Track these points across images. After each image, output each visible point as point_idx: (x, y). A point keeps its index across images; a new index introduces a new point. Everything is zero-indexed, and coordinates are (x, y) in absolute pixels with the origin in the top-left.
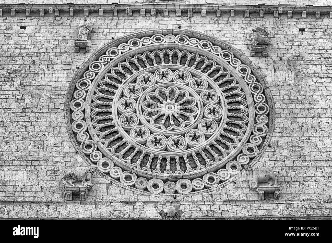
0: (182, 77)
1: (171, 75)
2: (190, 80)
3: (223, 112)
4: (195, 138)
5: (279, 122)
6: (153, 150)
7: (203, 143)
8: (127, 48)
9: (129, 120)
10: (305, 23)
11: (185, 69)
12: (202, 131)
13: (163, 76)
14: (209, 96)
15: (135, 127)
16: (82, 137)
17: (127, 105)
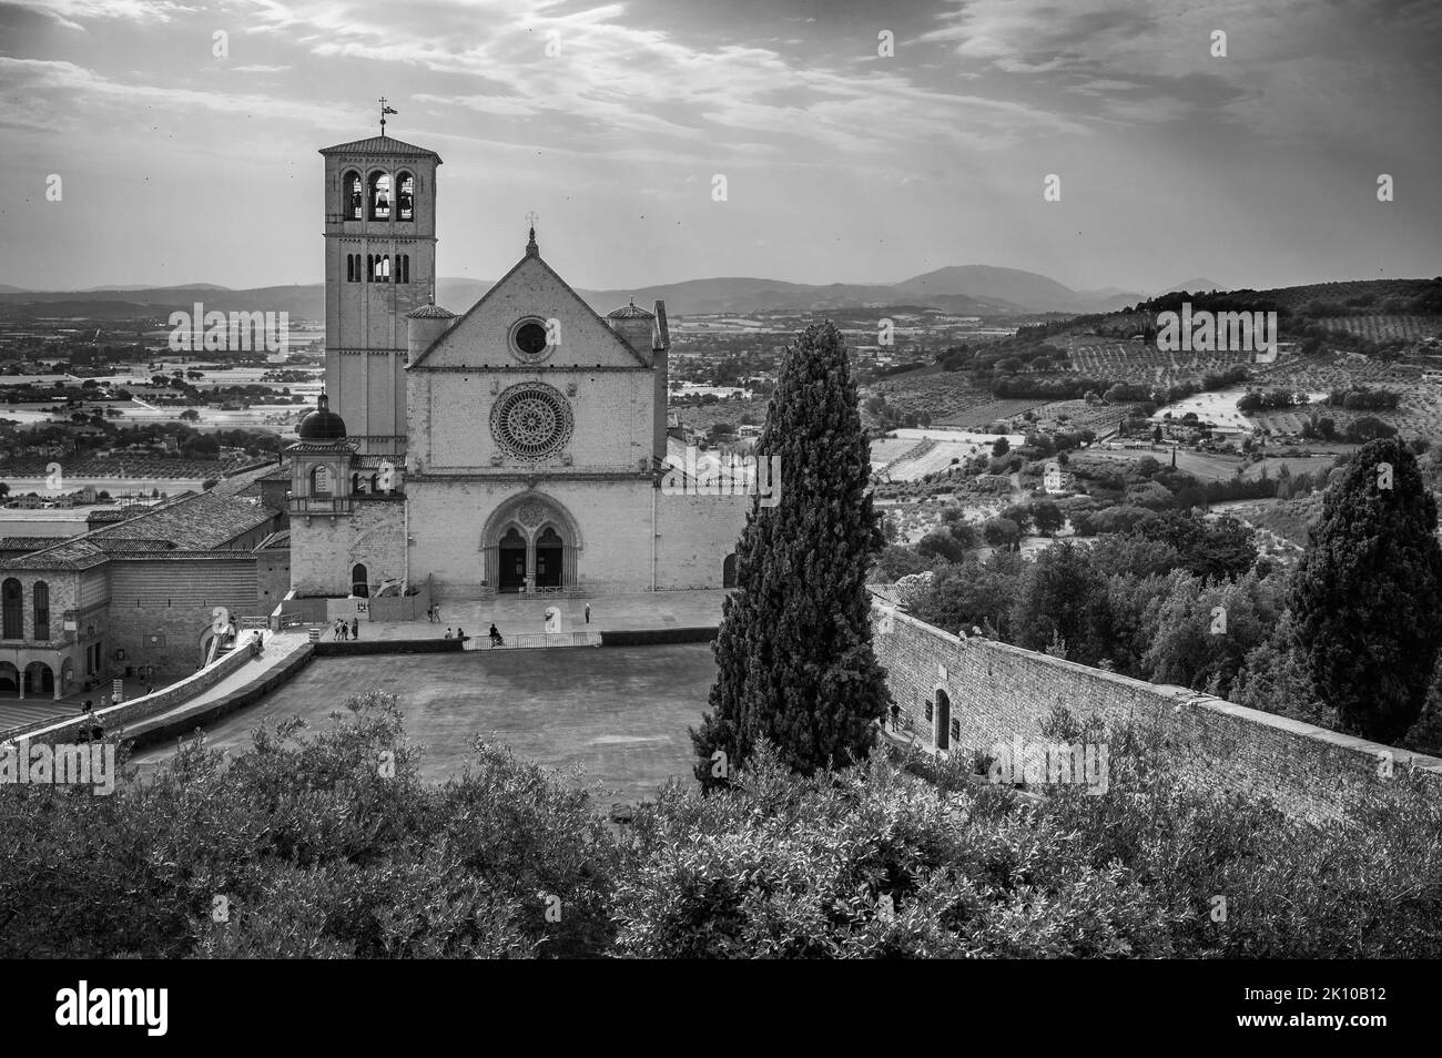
0: (537, 406)
1: (533, 405)
2: (541, 408)
3: (554, 424)
4: (541, 437)
5: (576, 431)
6: (525, 442)
7: (544, 439)
8: (513, 391)
9: (515, 428)
10: (595, 375)
11: (540, 402)
12: (544, 434)
13: (529, 405)
14: (548, 416)
15: (517, 432)
16: (497, 438)
17: (514, 421)
